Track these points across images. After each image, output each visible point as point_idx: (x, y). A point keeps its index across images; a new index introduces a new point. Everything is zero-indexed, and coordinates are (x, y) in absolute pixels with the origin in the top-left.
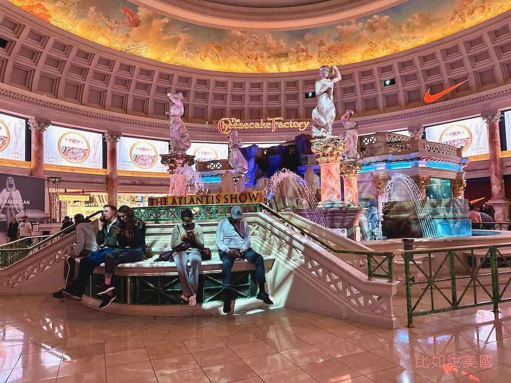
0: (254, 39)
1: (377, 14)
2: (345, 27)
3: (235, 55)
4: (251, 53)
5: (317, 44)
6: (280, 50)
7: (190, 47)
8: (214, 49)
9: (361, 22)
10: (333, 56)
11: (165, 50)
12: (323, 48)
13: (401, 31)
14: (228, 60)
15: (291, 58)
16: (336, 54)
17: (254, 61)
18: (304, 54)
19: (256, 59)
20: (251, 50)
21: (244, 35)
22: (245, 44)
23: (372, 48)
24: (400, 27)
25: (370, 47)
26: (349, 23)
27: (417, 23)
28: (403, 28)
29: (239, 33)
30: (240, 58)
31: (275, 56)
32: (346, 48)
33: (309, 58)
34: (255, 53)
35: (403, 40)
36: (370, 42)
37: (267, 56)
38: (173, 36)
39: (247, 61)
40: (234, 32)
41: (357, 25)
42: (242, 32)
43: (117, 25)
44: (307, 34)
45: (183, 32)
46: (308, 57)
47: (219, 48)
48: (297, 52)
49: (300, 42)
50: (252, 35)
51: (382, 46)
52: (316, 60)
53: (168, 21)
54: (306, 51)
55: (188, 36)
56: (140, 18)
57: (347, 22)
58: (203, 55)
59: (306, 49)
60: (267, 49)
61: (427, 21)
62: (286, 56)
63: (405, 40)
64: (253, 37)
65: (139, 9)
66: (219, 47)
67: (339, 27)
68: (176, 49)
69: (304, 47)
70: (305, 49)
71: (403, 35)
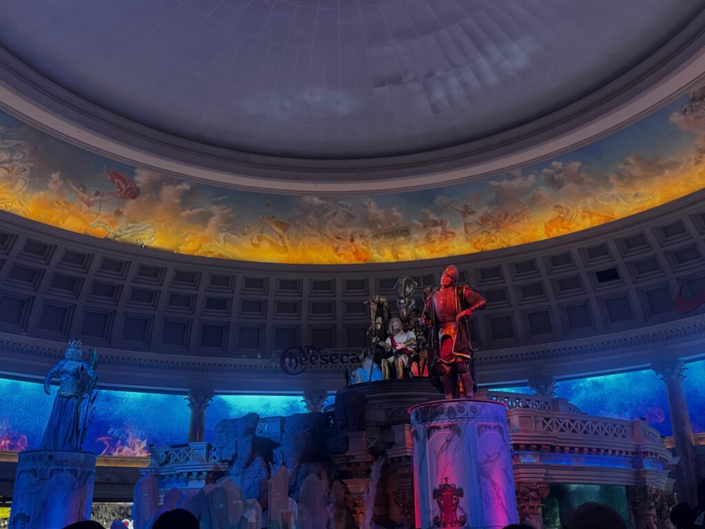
0: (345, 209)
1: (558, 159)
2: (505, 183)
3: (314, 236)
4: (341, 230)
5: (459, 211)
6: (394, 224)
7: (232, 226)
8: (274, 227)
9: (531, 173)
10: (493, 231)
11: (186, 232)
12: (471, 218)
13: (609, 186)
14: (301, 244)
15: (416, 236)
16: (498, 227)
17: (349, 243)
18: (439, 229)
19: (352, 240)
20: (340, 227)
21: (324, 202)
22: (328, 217)
23: (562, 215)
24: (606, 179)
25: (558, 214)
26: (511, 177)
27: (636, 171)
28: (612, 181)
29: (316, 200)
30: (322, 240)
31: (385, 234)
32: (513, 217)
33: (449, 235)
34: (349, 231)
35: (618, 200)
36: (558, 206)
37: (370, 235)
38: (199, 210)
39: (336, 245)
40: (307, 199)
41: (525, 179)
42: (322, 198)
43: (99, 198)
44: (440, 197)
45: (216, 203)
46: (447, 234)
47: (284, 226)
48: (425, 226)
49: (428, 211)
50: (340, 202)
51: (580, 211)
52: (462, 238)
53: (188, 188)
54: (442, 224)
55: (226, 209)
56: (139, 185)
57: (507, 174)
58: (255, 237)
59: (442, 221)
60: (370, 223)
61: (654, 167)
62: (406, 233)
63: (621, 199)
64: (342, 205)
65: (137, 171)
66: (282, 223)
67: (494, 183)
68: (207, 230)
69: (436, 218)
70: (439, 221)
71: (614, 192)
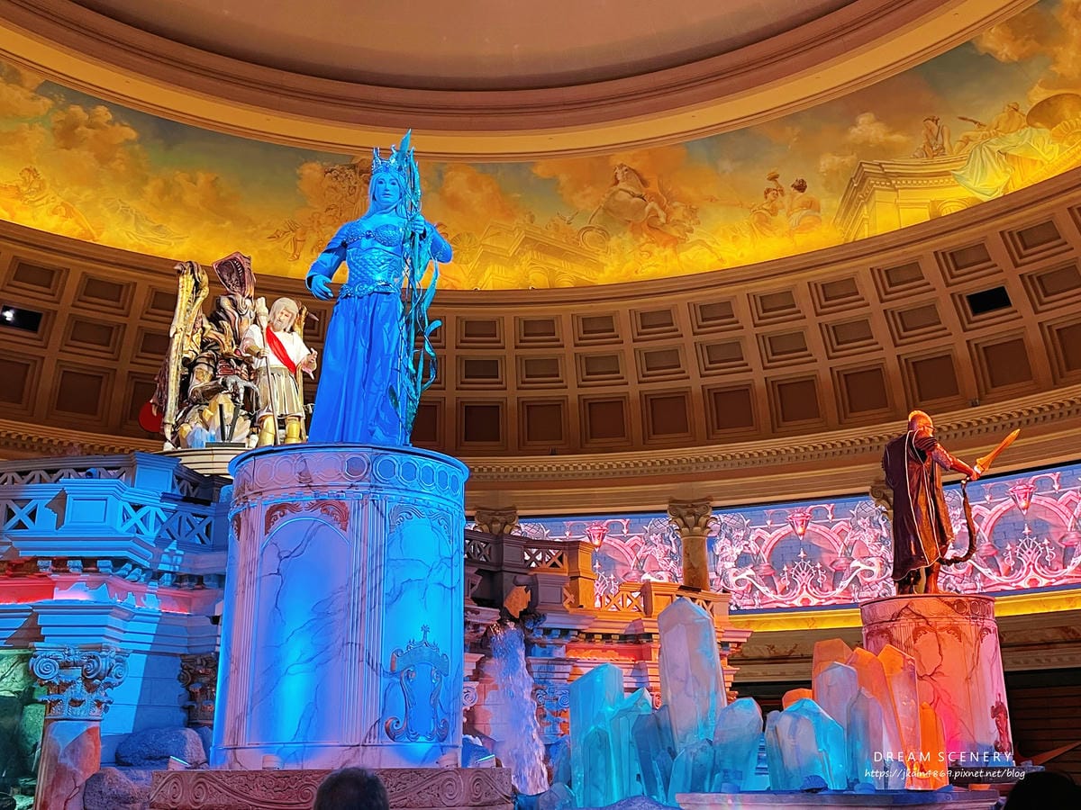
1: (112, 107)
9: (51, 97)
13: (137, 192)
23: (25, 189)
24: (145, 180)
25: (20, 182)
27: (192, 198)
28: (149, 189)
35: (128, 218)
41: (34, 99)
61: (219, 208)
63: (133, 220)
71: (134, 204)
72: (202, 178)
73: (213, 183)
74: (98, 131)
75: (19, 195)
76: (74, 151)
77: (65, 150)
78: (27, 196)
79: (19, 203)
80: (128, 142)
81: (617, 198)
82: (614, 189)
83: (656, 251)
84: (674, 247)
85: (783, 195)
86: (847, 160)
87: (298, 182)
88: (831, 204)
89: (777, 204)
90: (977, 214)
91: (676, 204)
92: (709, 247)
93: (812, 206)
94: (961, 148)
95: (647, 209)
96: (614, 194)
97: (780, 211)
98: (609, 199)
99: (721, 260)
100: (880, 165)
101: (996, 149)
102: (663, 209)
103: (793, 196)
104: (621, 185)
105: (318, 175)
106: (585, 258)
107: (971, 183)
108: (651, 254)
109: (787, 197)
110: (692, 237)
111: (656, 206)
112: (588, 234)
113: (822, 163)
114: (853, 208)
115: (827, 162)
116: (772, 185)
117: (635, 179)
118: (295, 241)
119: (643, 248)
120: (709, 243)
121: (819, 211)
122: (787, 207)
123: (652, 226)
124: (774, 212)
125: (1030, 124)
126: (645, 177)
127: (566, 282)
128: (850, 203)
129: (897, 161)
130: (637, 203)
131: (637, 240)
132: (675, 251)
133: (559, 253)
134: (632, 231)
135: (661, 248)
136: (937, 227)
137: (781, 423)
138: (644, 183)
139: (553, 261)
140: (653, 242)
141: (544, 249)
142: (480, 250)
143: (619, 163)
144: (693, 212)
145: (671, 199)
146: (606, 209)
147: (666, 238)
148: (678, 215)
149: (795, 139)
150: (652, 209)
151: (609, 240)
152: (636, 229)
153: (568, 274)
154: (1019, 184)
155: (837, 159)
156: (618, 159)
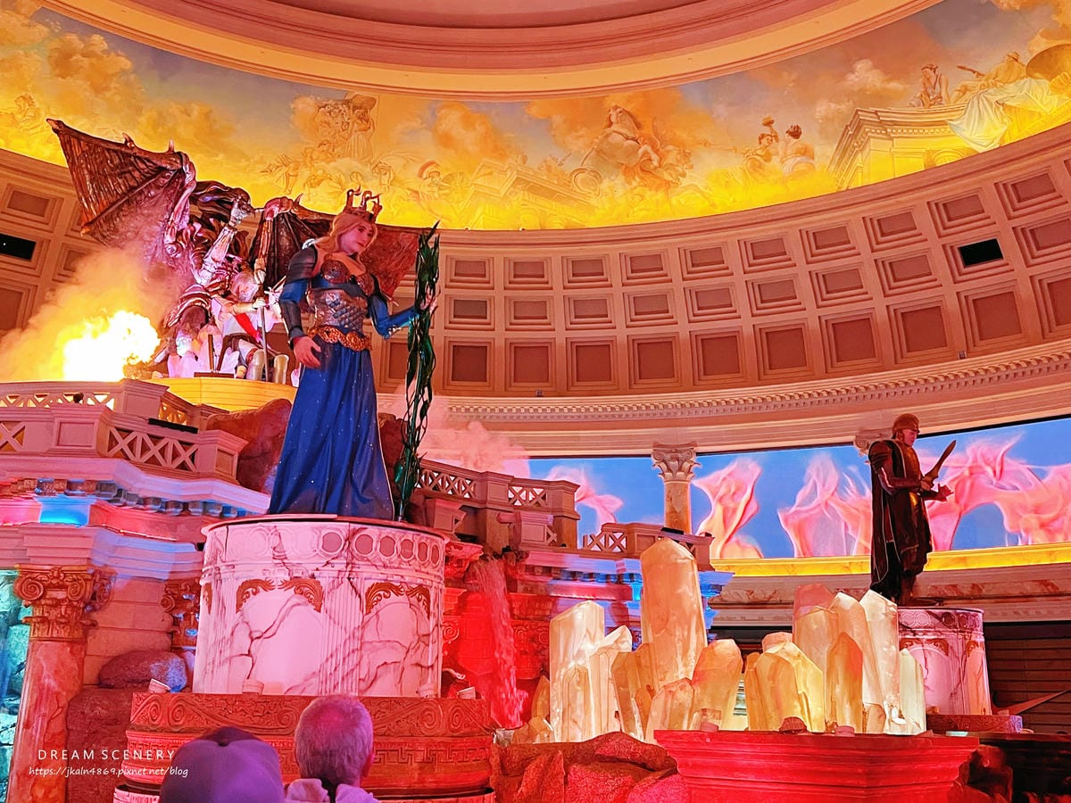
9: (47, 25)
23: (19, 117)
25: (15, 110)
36: (27, 99)
41: (29, 25)
72: (196, 110)
73: (207, 116)
74: (94, 60)
75: (14, 123)
76: (69, 79)
77: (60, 79)
78: (22, 124)
79: (13, 131)
80: (124, 72)
81: (610, 139)
82: (608, 130)
83: (648, 194)
84: (666, 191)
85: (777, 141)
86: (843, 107)
87: (292, 117)
88: (825, 151)
89: (772, 150)
90: (973, 165)
91: (670, 147)
92: (700, 192)
93: (806, 152)
94: (958, 98)
95: (641, 151)
96: (607, 136)
97: (774, 157)
98: (602, 142)
99: (713, 205)
100: (876, 113)
101: (994, 99)
102: (657, 152)
103: (787, 143)
104: (614, 127)
105: (312, 110)
106: (575, 200)
107: (966, 134)
108: (642, 197)
109: (781, 143)
110: (684, 182)
111: (649, 149)
112: (581, 176)
113: (818, 110)
114: (847, 155)
115: (823, 108)
116: (767, 130)
117: (628, 121)
118: (288, 176)
119: (636, 191)
120: (702, 188)
121: (813, 158)
122: (781, 153)
123: (644, 169)
124: (768, 158)
125: (1029, 75)
126: (640, 119)
127: (556, 223)
128: (845, 151)
129: (893, 109)
130: (631, 146)
131: (630, 183)
132: (667, 194)
133: (551, 194)
134: (625, 174)
135: (653, 192)
136: (932, 176)
137: (768, 371)
138: (638, 126)
139: (543, 202)
140: (645, 185)
141: (535, 189)
142: (472, 190)
143: (613, 104)
144: (686, 156)
145: (664, 143)
146: (599, 152)
147: (658, 182)
148: (672, 158)
149: (791, 85)
150: (646, 153)
151: (601, 182)
152: (628, 171)
153: (560, 216)
154: (1016, 136)
155: (833, 106)
156: (613, 100)
